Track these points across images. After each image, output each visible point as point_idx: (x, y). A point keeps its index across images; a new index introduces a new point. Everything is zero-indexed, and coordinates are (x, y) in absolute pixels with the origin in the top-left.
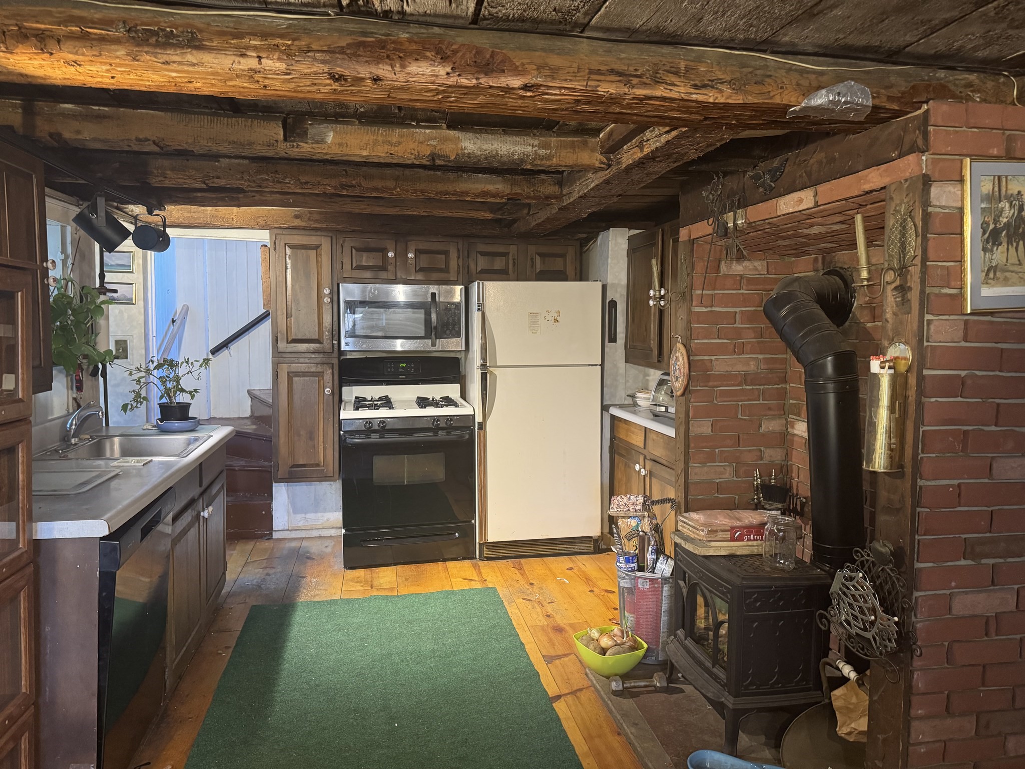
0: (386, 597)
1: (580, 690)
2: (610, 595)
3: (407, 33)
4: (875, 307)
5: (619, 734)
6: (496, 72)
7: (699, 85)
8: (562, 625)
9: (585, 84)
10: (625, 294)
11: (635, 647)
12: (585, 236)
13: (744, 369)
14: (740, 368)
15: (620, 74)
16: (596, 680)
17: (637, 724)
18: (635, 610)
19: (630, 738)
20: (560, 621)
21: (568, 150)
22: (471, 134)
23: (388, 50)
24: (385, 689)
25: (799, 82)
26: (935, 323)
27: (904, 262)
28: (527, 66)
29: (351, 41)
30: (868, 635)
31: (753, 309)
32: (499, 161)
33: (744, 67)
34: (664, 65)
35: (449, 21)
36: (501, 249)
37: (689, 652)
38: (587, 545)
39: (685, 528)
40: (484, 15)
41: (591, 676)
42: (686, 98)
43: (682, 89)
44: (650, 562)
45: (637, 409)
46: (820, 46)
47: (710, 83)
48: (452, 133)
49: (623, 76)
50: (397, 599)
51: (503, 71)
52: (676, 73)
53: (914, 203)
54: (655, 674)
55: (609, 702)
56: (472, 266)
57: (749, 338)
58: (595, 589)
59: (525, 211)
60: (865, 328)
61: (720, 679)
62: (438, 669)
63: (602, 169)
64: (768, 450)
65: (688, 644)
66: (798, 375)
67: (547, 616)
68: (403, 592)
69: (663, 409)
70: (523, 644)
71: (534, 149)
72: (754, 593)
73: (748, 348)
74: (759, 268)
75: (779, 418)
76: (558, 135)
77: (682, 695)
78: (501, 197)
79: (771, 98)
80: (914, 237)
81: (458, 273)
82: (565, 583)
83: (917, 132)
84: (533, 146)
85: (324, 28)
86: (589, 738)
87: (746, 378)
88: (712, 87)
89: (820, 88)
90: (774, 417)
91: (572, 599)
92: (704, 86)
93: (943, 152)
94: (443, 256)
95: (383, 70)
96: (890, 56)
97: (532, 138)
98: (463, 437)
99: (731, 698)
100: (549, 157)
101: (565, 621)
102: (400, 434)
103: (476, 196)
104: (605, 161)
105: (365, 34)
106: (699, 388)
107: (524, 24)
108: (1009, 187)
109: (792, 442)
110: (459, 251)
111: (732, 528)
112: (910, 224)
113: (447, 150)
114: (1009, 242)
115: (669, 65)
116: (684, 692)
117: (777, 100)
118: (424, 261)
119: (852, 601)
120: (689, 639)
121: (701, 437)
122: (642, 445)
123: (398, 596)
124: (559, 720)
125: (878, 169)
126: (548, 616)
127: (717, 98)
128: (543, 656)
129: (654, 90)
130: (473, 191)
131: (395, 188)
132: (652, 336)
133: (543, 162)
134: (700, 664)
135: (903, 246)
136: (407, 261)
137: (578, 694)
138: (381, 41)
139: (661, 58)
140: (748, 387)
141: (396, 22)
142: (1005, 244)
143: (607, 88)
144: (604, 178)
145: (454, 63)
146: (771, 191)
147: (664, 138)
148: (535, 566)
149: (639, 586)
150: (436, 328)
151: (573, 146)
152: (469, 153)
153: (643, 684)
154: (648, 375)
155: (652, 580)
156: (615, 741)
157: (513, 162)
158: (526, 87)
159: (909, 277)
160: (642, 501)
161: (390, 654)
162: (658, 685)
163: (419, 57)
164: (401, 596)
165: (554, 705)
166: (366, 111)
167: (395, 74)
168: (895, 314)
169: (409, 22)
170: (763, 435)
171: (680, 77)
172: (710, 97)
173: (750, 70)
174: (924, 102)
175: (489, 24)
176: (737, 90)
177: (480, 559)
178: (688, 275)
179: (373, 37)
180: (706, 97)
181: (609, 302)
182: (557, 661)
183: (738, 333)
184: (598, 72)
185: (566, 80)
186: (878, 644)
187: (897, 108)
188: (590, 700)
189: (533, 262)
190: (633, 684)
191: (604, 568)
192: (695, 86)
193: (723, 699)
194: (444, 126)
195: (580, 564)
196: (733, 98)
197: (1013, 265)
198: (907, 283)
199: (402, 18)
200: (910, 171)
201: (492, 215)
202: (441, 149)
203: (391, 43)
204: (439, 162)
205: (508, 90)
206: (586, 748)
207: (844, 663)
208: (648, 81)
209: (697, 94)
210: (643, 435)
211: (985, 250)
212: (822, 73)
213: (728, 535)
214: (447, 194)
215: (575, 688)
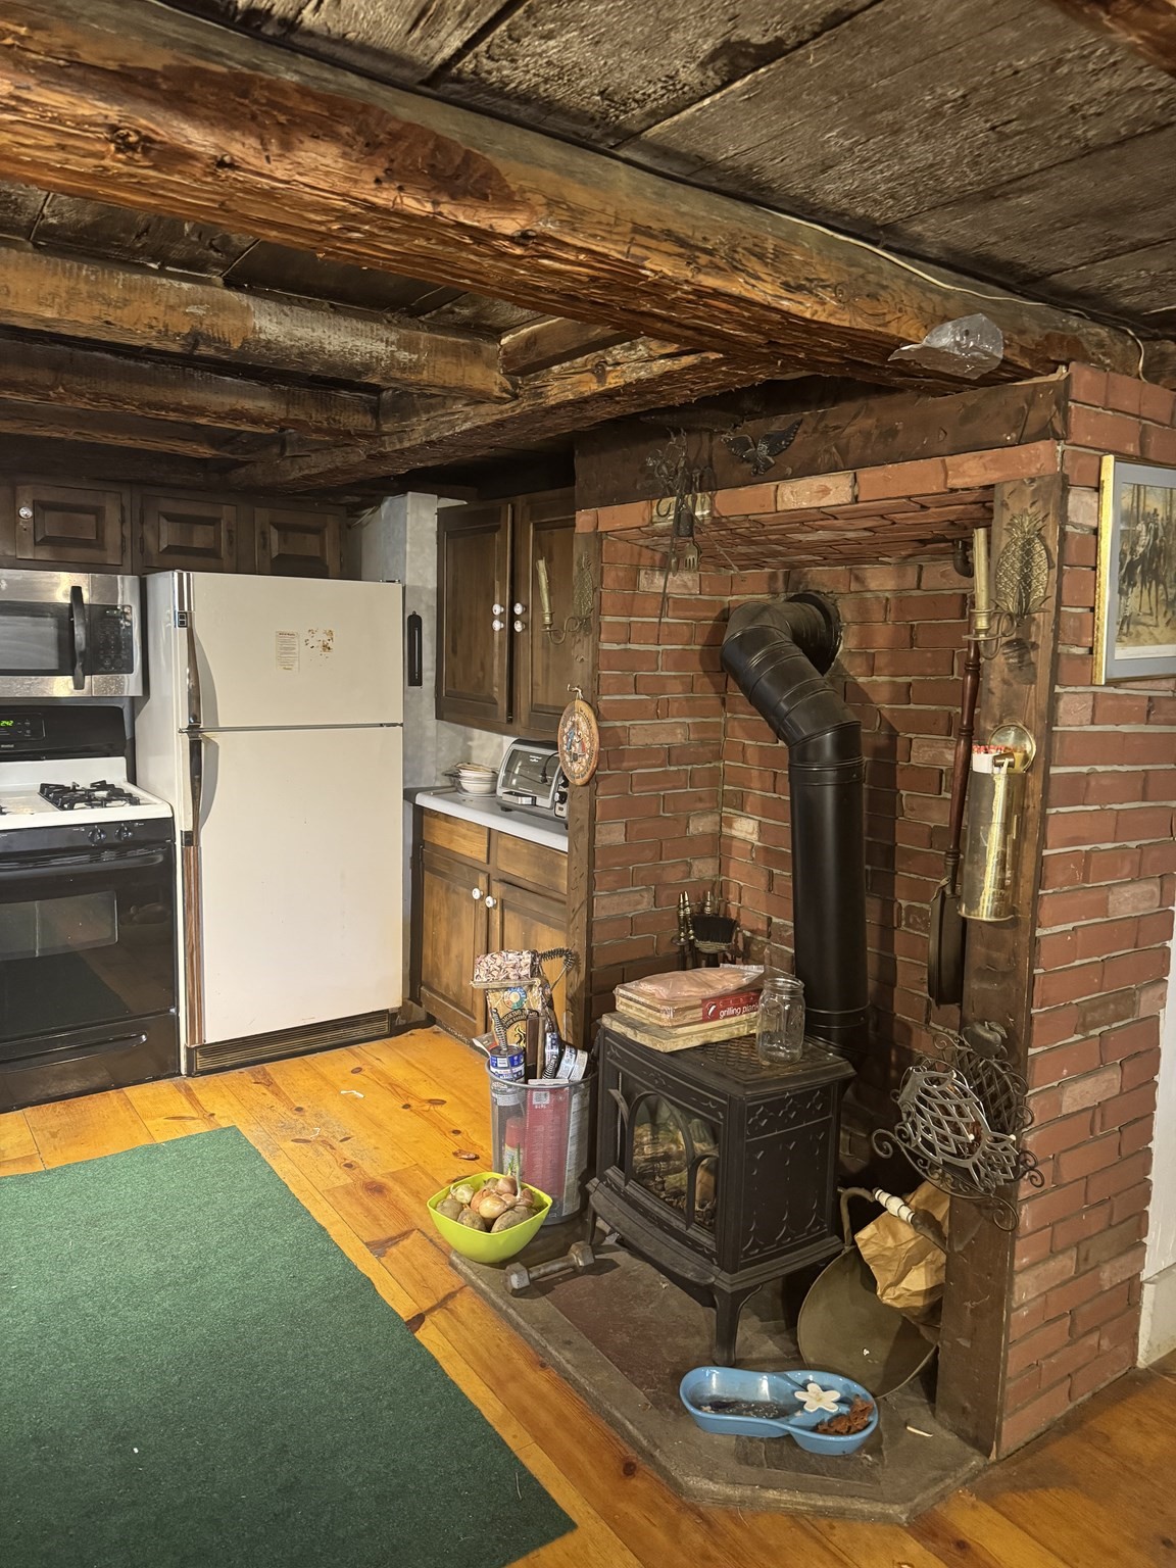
0: (23, 1179)
1: (451, 1296)
2: (439, 1108)
3: (297, 72)
4: (874, 654)
5: (543, 1366)
6: (472, 195)
7: (792, 284)
8: (379, 1178)
9: (625, 250)
10: (435, 605)
11: (534, 1207)
12: (357, 499)
13: (669, 741)
14: (664, 739)
15: (681, 242)
16: (475, 1274)
17: (569, 1343)
18: (524, 1142)
19: (565, 1371)
20: (375, 1173)
21: (448, 359)
22: (273, 305)
23: (256, 102)
24: (86, 1377)
25: (923, 304)
26: (1065, 698)
27: (1027, 605)
28: (529, 195)
29: (175, 63)
30: (967, 1164)
31: (680, 647)
32: (325, 363)
33: (853, 266)
34: (744, 238)
35: (382, 67)
36: (205, 511)
37: (634, 1204)
38: (377, 1025)
39: (631, 1007)
40: (460, 71)
41: (462, 1267)
42: (774, 305)
43: (769, 288)
44: (550, 1061)
45: (463, 796)
46: (948, 250)
47: (808, 284)
48: (234, 296)
49: (688, 248)
50: (48, 1179)
51: (485, 197)
52: (761, 257)
53: (1046, 516)
54: (573, 1247)
55: (511, 1311)
56: (150, 538)
57: (675, 692)
58: (412, 1102)
59: (276, 450)
60: (856, 684)
61: (702, 1246)
62: (180, 1310)
63: (500, 401)
64: (697, 862)
65: (632, 1191)
66: (741, 748)
67: (346, 1165)
68: (56, 1162)
69: (526, 801)
70: (324, 1230)
71: (390, 349)
72: (758, 1106)
73: (674, 706)
74: (690, 584)
75: (712, 813)
76: (431, 330)
77: (615, 1273)
78: (268, 425)
79: (885, 325)
80: (1045, 566)
81: (123, 551)
82: (357, 1099)
83: (1054, 407)
84: (387, 342)
85: (106, 16)
86: (498, 1386)
87: (670, 755)
88: (811, 292)
89: (946, 319)
90: (704, 813)
91: (379, 1126)
92: (799, 288)
93: (1083, 443)
94: (91, 518)
95: (242, 148)
96: (1024, 282)
97: (386, 328)
98: (153, 860)
99: (725, 1276)
100: (415, 367)
101: (380, 1171)
102: (22, 862)
103: (220, 417)
104: (510, 387)
105: (202, 51)
106: (608, 772)
107: (522, 108)
108: (1148, 502)
109: (729, 848)
110: (123, 509)
111: (704, 1001)
112: (1038, 547)
113: (226, 329)
114: (1143, 583)
115: (751, 240)
116: (618, 1266)
117: (892, 330)
118: (52, 524)
119: (939, 1113)
120: (632, 1182)
121: (612, 849)
122: (483, 857)
123: (48, 1173)
124: (437, 1362)
125: (981, 457)
126: (349, 1166)
127: (816, 312)
128: (366, 1244)
129: (729, 280)
130: (214, 409)
131: (52, 388)
132: (496, 679)
133: (405, 376)
134: (661, 1224)
135: (1026, 581)
136: (16, 523)
137: (450, 1304)
138: (238, 76)
139: (740, 225)
140: (672, 768)
141: (270, 41)
142: (1139, 584)
143: (659, 265)
144: (499, 417)
145: (392, 161)
146: (766, 470)
147: (660, 366)
148: (293, 1074)
149: (534, 1102)
150: (82, 654)
151: (455, 352)
152: (269, 341)
153: (557, 1266)
154: (471, 739)
155: (554, 1091)
156: (539, 1380)
157: (352, 369)
158: (523, 238)
159: (1033, 629)
160: (529, 961)
161: (73, 1299)
162: (581, 1263)
163: (320, 133)
164: (54, 1170)
165: (417, 1334)
166: (61, 226)
167: (268, 158)
168: (1005, 682)
169: (295, 50)
170: (692, 839)
171: (766, 264)
172: (804, 307)
173: (861, 271)
174: (1062, 363)
175: (457, 93)
176: (846, 304)
177: (189, 1074)
178: (595, 590)
179: (225, 65)
180: (801, 307)
181: (410, 617)
182: (394, 1250)
183: (661, 684)
184: (647, 232)
185: (594, 236)
186: (982, 1175)
187: (1029, 367)
188: (473, 1311)
189: (264, 539)
190: (542, 1271)
191: (413, 1062)
192: (787, 286)
193: (713, 1279)
194: (220, 281)
195: (371, 1059)
196: (838, 316)
197: (1145, 614)
198: (1030, 637)
199: (288, 35)
200: (1038, 466)
201: (214, 452)
202: (212, 326)
203: (262, 87)
204: (203, 350)
205: (483, 236)
206: (499, 1407)
207: (888, 1195)
208: (722, 263)
209: (790, 300)
210: (486, 841)
211: (1121, 592)
212: (946, 295)
213: (699, 1013)
214: (162, 408)
215: (441, 1295)
